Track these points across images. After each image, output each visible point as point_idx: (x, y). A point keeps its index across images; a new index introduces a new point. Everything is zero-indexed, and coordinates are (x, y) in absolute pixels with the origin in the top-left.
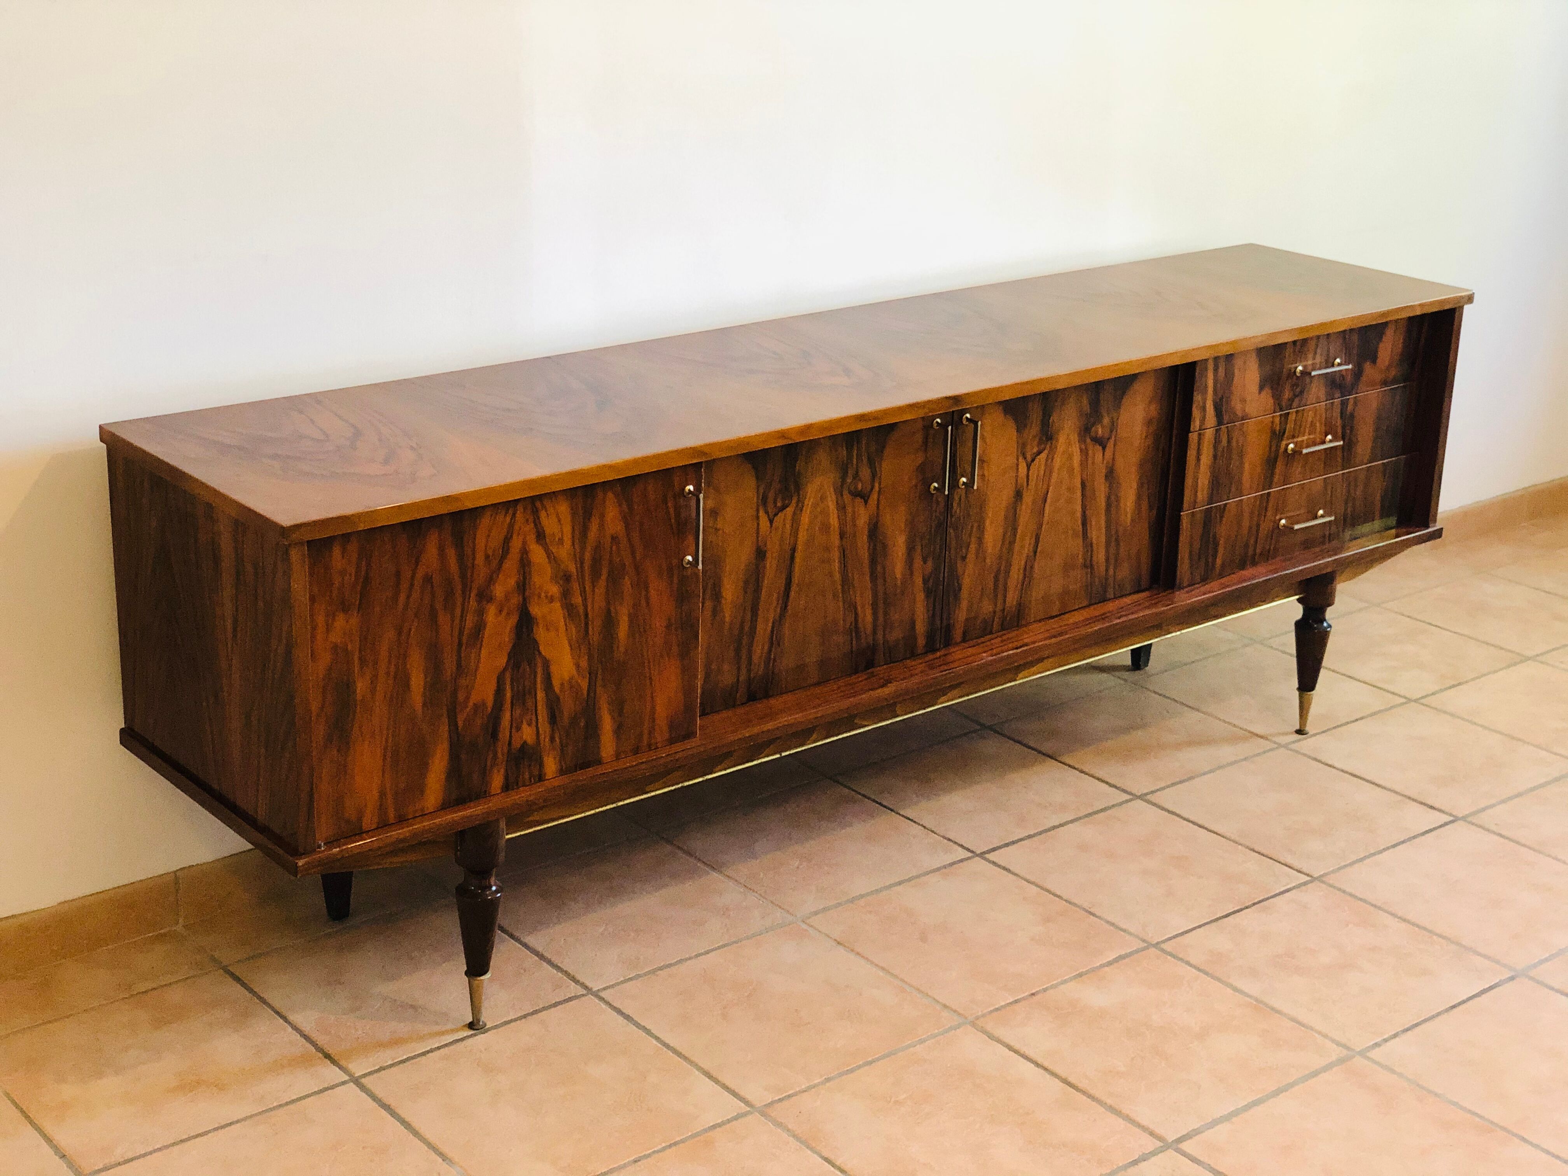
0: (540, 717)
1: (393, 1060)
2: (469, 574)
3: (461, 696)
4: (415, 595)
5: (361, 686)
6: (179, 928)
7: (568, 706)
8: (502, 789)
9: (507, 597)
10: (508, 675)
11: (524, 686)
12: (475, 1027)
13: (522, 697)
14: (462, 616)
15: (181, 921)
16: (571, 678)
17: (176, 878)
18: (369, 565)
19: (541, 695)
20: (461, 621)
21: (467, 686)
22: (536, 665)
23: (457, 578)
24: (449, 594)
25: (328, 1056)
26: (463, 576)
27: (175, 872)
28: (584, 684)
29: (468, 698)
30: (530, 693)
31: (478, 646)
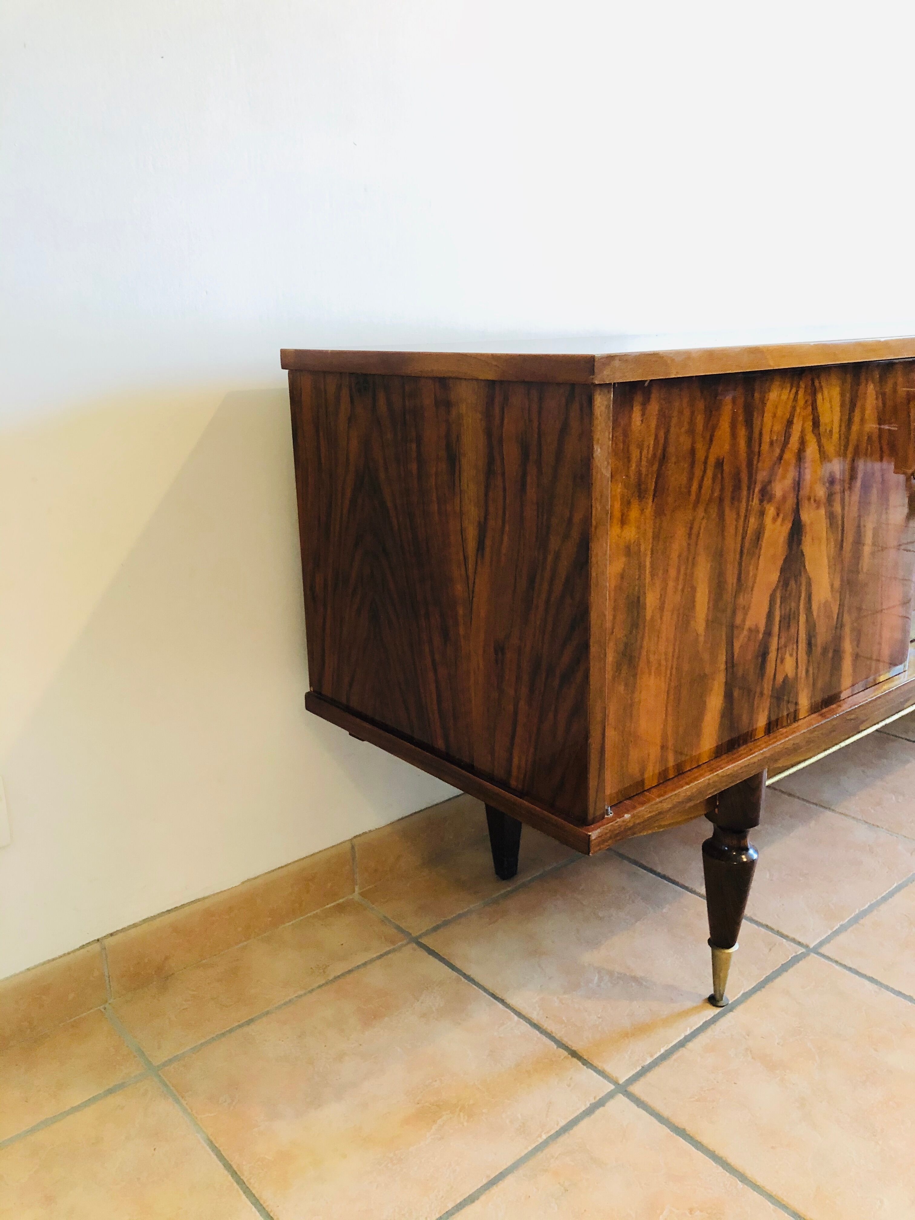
0: (800, 647)
1: (652, 1056)
2: (755, 462)
3: (738, 621)
4: (707, 482)
5: (651, 600)
6: (356, 896)
7: (823, 636)
8: (765, 732)
9: (784, 498)
10: (778, 595)
11: (790, 609)
12: (721, 1004)
13: (788, 620)
14: (746, 516)
15: (357, 889)
16: (827, 601)
17: (353, 847)
18: (667, 433)
19: (802, 618)
20: (745, 520)
21: (744, 607)
22: (801, 584)
23: (744, 466)
24: (737, 488)
25: (574, 1054)
26: (750, 464)
27: (351, 840)
28: (835, 610)
29: (744, 621)
30: (794, 618)
31: (757, 556)
